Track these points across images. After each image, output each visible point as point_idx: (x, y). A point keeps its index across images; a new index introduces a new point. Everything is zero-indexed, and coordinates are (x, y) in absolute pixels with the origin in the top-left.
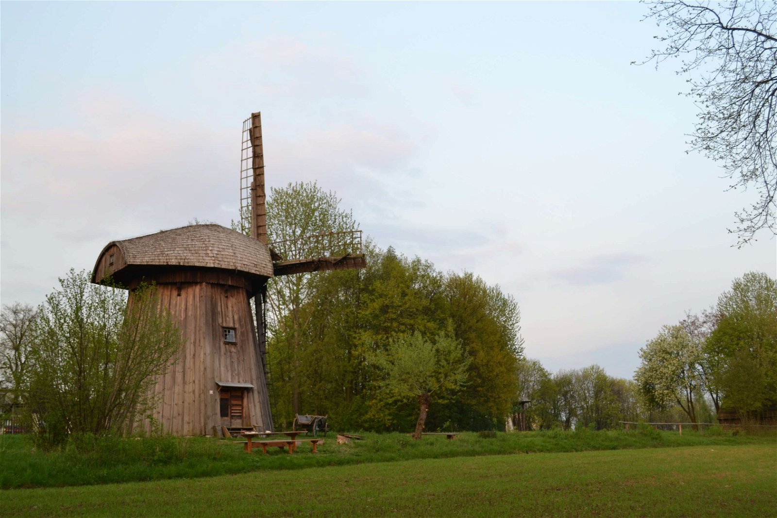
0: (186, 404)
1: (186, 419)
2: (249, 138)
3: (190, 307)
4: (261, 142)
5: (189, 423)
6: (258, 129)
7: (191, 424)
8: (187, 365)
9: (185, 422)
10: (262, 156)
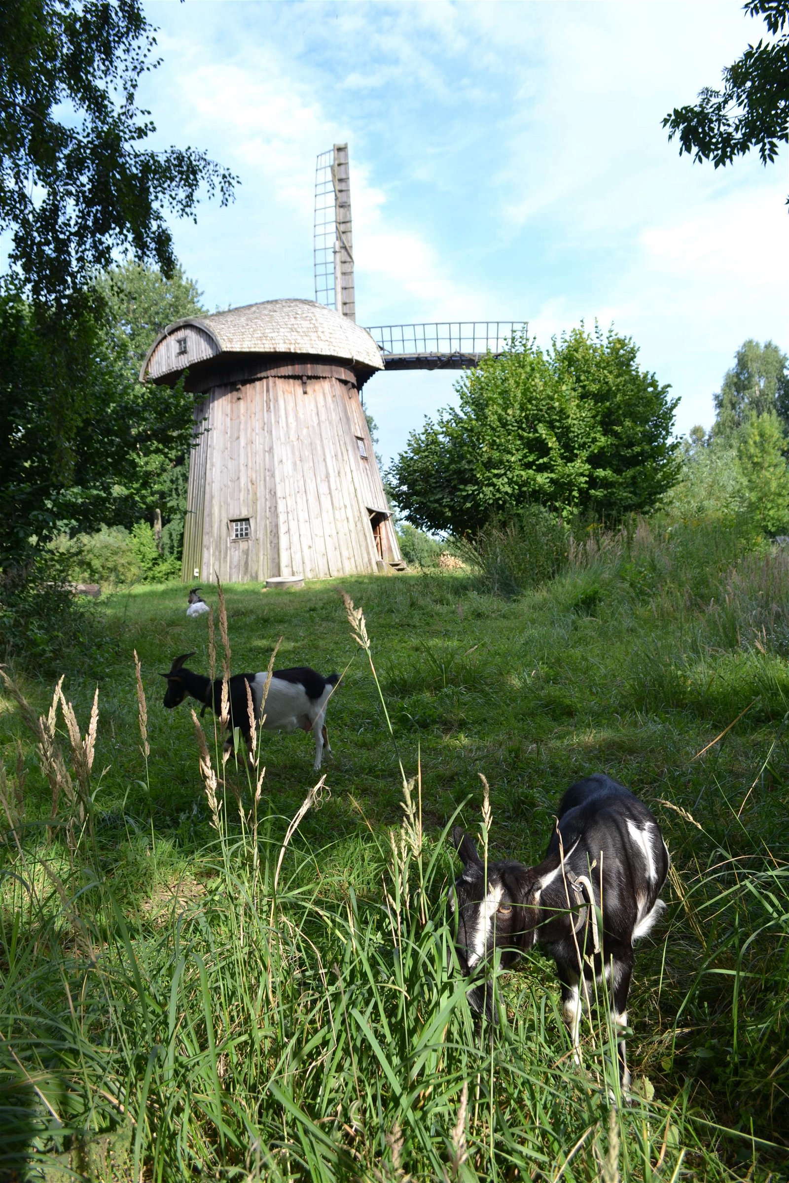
0: (341, 535)
1: (345, 554)
2: (330, 179)
3: (322, 411)
4: (348, 186)
5: (349, 559)
6: (343, 167)
7: (352, 560)
8: (333, 487)
9: (344, 558)
10: (349, 206)
